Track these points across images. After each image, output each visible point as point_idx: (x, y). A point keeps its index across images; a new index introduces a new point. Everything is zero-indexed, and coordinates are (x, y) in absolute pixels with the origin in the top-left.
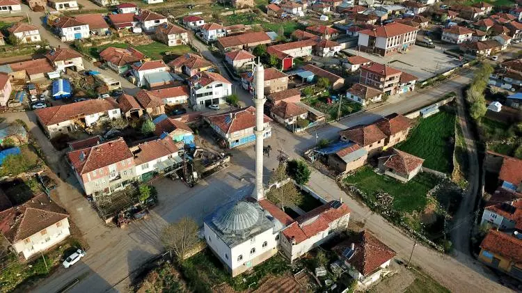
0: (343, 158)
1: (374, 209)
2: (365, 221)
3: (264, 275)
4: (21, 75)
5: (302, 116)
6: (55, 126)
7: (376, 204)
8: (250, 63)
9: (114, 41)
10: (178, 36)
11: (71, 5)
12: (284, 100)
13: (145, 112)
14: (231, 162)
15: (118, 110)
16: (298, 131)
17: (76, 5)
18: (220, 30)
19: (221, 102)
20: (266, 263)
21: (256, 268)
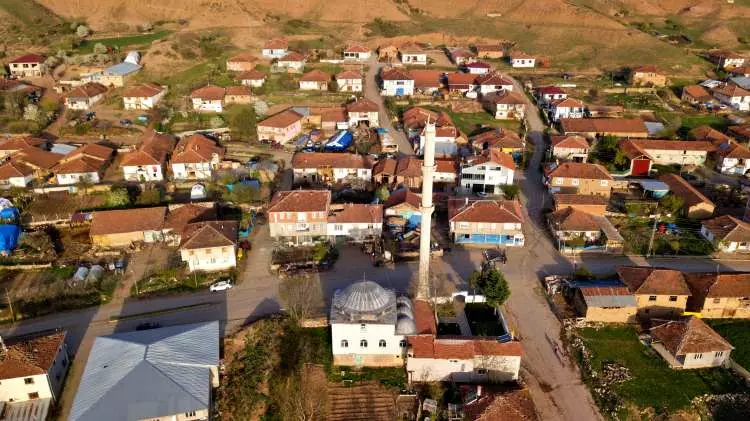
0: (586, 298)
1: (585, 379)
2: (558, 387)
3: (370, 379)
4: (316, 120)
5: (588, 234)
6: (300, 170)
7: (594, 374)
8: (581, 156)
9: (436, 103)
10: (511, 108)
11: (419, 59)
12: (573, 206)
13: (395, 180)
14: (442, 257)
15: (369, 171)
16: (568, 251)
17: (425, 59)
18: (576, 109)
19: (497, 192)
20: (381, 370)
21: (365, 369)
